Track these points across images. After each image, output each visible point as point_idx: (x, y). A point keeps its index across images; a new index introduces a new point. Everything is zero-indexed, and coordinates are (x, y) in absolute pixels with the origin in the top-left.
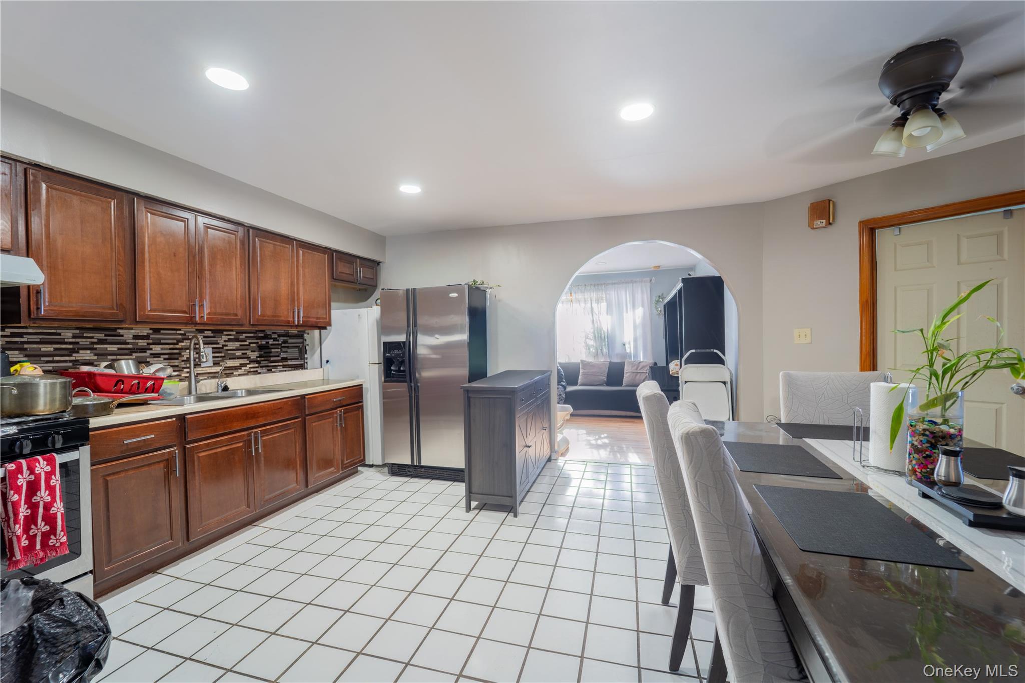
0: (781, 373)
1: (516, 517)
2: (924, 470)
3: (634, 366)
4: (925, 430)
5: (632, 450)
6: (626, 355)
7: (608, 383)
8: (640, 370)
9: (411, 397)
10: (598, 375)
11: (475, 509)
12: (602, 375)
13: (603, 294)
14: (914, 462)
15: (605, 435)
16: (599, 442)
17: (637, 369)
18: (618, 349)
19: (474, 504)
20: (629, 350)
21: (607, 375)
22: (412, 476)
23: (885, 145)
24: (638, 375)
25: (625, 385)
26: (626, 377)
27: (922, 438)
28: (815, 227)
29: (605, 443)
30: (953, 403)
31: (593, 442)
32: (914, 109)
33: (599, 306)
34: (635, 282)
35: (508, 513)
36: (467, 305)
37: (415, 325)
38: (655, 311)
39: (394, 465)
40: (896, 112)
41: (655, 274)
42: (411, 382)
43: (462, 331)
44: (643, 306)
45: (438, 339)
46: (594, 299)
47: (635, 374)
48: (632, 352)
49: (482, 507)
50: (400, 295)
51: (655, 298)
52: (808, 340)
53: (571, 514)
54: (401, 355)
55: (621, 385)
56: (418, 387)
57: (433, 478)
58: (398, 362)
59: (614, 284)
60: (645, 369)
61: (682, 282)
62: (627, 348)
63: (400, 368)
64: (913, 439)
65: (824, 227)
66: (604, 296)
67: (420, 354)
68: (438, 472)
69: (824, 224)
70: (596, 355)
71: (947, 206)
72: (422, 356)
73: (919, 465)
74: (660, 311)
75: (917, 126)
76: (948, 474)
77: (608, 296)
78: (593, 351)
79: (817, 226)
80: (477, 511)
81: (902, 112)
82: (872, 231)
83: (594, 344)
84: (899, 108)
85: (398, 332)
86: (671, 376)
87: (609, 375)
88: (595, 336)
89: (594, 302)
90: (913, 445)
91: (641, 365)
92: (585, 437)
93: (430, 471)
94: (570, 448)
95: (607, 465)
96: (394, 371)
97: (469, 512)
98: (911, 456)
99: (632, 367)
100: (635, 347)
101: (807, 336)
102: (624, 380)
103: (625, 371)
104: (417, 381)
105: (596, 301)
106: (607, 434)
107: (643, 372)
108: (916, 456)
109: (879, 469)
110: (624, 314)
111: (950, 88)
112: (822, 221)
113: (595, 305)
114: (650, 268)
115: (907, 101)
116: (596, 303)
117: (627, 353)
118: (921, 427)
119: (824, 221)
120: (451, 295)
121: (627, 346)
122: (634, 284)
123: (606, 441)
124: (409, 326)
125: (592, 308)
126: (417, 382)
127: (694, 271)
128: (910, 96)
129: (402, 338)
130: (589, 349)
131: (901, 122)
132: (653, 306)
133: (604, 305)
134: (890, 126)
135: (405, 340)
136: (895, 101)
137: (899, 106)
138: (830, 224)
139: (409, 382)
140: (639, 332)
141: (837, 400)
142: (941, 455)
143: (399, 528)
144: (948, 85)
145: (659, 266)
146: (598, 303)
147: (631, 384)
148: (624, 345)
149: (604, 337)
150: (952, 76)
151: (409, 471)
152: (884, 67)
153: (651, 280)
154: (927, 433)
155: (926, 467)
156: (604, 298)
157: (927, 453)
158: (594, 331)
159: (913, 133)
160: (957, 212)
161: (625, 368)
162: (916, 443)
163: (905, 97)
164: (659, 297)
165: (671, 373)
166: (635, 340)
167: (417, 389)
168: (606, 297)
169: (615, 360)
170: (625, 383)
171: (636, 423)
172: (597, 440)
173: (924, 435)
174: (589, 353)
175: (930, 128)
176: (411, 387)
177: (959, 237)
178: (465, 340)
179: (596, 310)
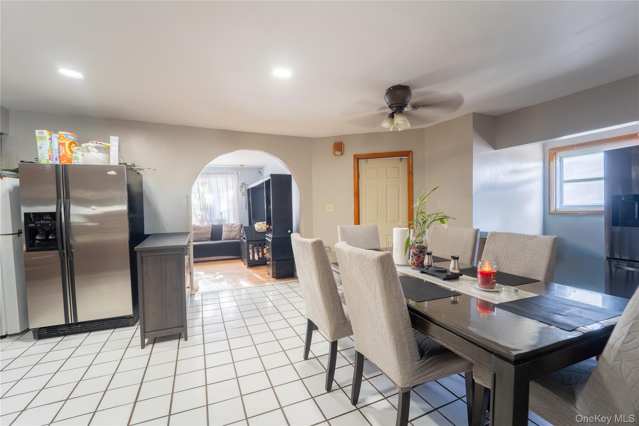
0: (339, 227)
1: (187, 340)
2: (418, 263)
3: (229, 227)
4: (418, 246)
5: (241, 279)
6: (222, 220)
7: (212, 239)
8: (233, 229)
9: (62, 263)
10: (205, 234)
11: (148, 344)
12: (208, 234)
13: (206, 180)
14: (414, 260)
15: (219, 273)
16: (217, 278)
17: (231, 229)
18: (217, 217)
19: (146, 340)
20: (224, 216)
21: (211, 234)
22: (65, 335)
23: (386, 125)
24: (232, 233)
25: (224, 239)
26: (224, 234)
27: (417, 249)
28: (336, 154)
29: (221, 278)
30: (424, 234)
31: (213, 278)
32: (398, 112)
33: (204, 187)
34: (228, 174)
35: (178, 339)
36: (126, 183)
37: (68, 196)
38: (240, 192)
39: (40, 329)
40: (390, 111)
41: (240, 170)
42: (63, 249)
43: (121, 203)
44: (233, 189)
45: (95, 209)
46: (200, 183)
47: (230, 232)
48: (226, 218)
49: (155, 341)
50: (46, 168)
51: (240, 185)
52: (333, 210)
53: (225, 327)
54: (50, 225)
55: (221, 239)
56: (72, 253)
57: (90, 331)
58: (44, 232)
59: (215, 174)
60: (237, 228)
61: (271, 177)
62: (223, 216)
63: (47, 237)
64: (414, 250)
65: (340, 155)
66: (207, 181)
67: (74, 223)
68: (96, 324)
69: (340, 154)
70: (202, 221)
71: (384, 153)
72: (76, 224)
73: (416, 261)
74: (244, 193)
75: (398, 119)
76: (428, 263)
77: (210, 181)
78: (200, 218)
79: (337, 154)
80: (151, 346)
81: (392, 112)
82: (358, 159)
83: (201, 213)
84: (391, 110)
85: (46, 202)
86: (256, 231)
87: (212, 234)
88: (201, 208)
89: (200, 185)
90: (414, 252)
91: (234, 226)
92: (206, 276)
93: (87, 325)
94: (199, 285)
95: (231, 291)
96: (38, 240)
97: (144, 348)
98: (413, 257)
99: (228, 228)
100: (229, 215)
101: (333, 208)
102: (223, 236)
103: (223, 231)
104: (69, 247)
105: (201, 184)
106: (219, 272)
107: (235, 231)
108: (415, 257)
109: (399, 265)
110: (221, 193)
111: (407, 106)
112: (339, 152)
113: (201, 187)
114: (238, 166)
115: (395, 108)
116: (201, 186)
117: (223, 219)
118: (417, 245)
119: (340, 152)
120: (108, 173)
121: (223, 214)
122: (227, 175)
123: (221, 276)
124: (59, 197)
125: (199, 189)
126: (71, 249)
127: (263, 170)
128: (396, 106)
129: (52, 209)
130: (197, 217)
131: (392, 116)
132: (239, 189)
133: (207, 187)
134: (387, 116)
135: (55, 211)
136: (390, 107)
137: (391, 109)
138: (342, 154)
139: (61, 249)
140: (231, 206)
141: (361, 238)
142: (426, 255)
143: (79, 382)
144: (407, 105)
145: (243, 165)
146: (203, 186)
147: (227, 239)
148: (221, 214)
149: (208, 209)
150: (408, 102)
151: (62, 331)
152: (387, 91)
153: (238, 173)
154: (419, 247)
155: (418, 261)
156: (207, 183)
157: (419, 255)
158: (200, 205)
159: (398, 122)
160: (387, 156)
161: (223, 228)
162: (415, 252)
163: (394, 106)
164: (243, 184)
165: (256, 230)
166: (228, 211)
167: (70, 254)
168: (209, 182)
169: (216, 223)
170: (223, 238)
171: (234, 263)
172: (214, 277)
173: (418, 248)
174: (197, 219)
175: (403, 121)
176: (64, 253)
177: (387, 166)
178: (124, 210)
179: (201, 190)
